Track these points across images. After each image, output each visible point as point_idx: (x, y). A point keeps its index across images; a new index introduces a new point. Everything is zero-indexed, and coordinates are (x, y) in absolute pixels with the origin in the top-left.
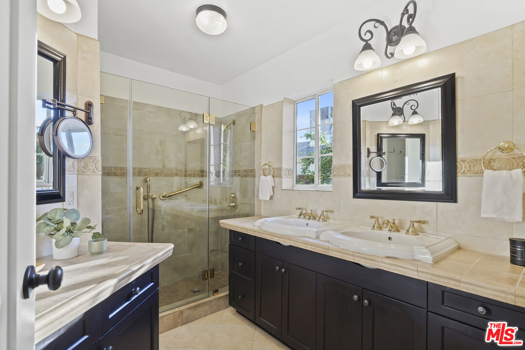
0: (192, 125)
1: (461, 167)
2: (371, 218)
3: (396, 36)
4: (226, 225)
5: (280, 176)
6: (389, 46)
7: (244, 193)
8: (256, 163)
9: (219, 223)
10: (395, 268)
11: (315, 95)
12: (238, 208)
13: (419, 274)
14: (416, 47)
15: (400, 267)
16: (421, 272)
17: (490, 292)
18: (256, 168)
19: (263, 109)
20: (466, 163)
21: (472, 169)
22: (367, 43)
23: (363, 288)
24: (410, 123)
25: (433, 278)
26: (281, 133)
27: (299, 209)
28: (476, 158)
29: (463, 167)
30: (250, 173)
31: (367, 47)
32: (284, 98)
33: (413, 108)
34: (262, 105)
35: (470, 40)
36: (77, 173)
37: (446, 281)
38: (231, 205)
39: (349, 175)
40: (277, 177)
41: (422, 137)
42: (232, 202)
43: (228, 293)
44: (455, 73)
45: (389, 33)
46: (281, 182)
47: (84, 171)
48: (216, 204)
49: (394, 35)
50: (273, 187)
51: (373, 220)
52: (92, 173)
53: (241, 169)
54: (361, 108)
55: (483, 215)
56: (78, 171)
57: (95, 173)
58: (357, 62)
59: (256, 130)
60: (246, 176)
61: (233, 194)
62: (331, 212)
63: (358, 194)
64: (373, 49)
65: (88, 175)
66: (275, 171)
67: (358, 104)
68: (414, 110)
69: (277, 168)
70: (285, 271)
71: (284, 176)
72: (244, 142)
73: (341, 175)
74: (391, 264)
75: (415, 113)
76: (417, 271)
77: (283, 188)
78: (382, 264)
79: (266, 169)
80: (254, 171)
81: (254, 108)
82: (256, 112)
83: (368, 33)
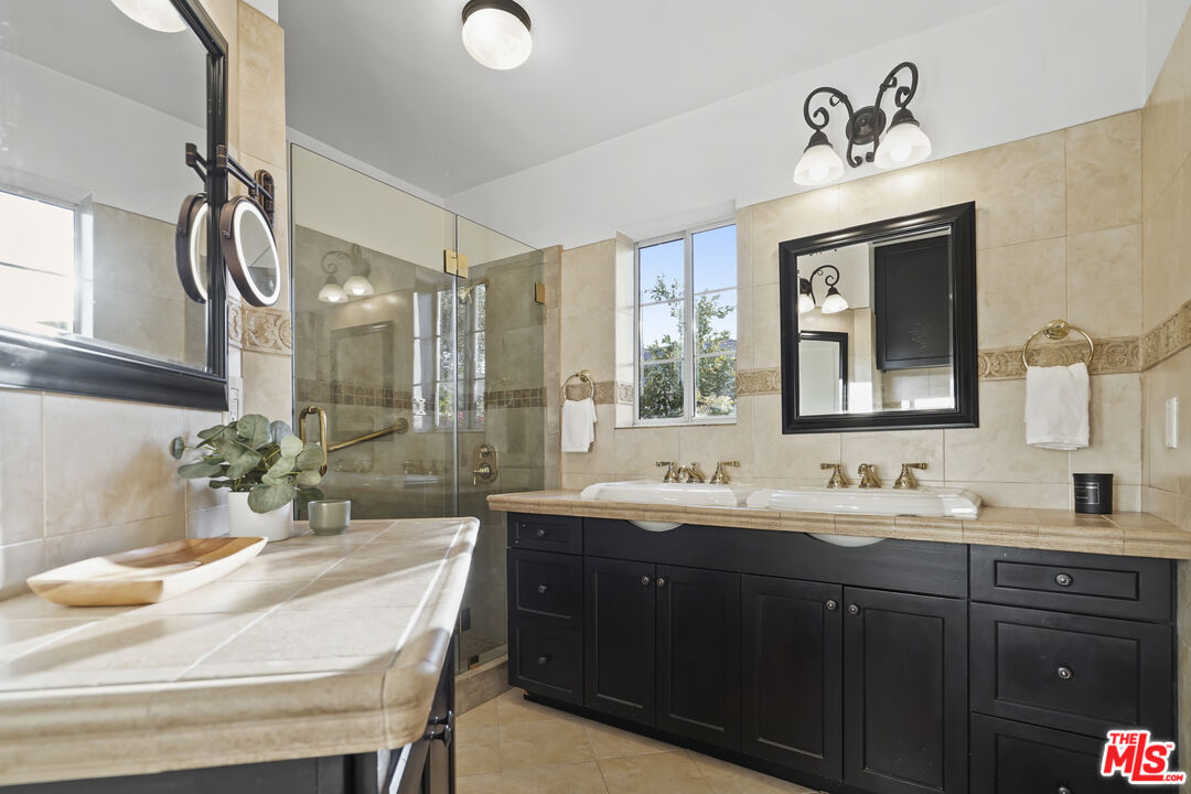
0: (359, 288)
1: (985, 365)
2: (823, 468)
3: (867, 127)
4: (508, 505)
5: (610, 400)
6: (854, 146)
7: (516, 444)
8: (548, 375)
9: (487, 502)
10: (922, 530)
11: (685, 231)
12: (498, 478)
13: (966, 533)
14: (913, 147)
15: (930, 527)
16: (968, 529)
17: (1085, 541)
18: (547, 384)
19: (563, 254)
20: (994, 358)
21: (1003, 368)
22: (818, 131)
23: (844, 585)
24: (824, 311)
25: (990, 536)
26: (612, 308)
27: (664, 464)
28: (1010, 350)
29: (989, 365)
30: (533, 398)
31: (819, 139)
32: (618, 233)
33: (830, 281)
34: (560, 247)
35: (999, 147)
36: (241, 346)
37: (1013, 537)
38: (482, 471)
39: (773, 389)
40: (602, 402)
41: (842, 339)
42: (482, 466)
43: (506, 658)
44: (974, 202)
45: (854, 117)
46: (614, 412)
47: (257, 342)
48: (435, 473)
49: (864, 125)
50: (594, 424)
51: (830, 472)
52: (272, 350)
53: (505, 389)
54: (798, 258)
55: (1029, 442)
56: (243, 341)
57: (278, 351)
58: (799, 169)
59: (547, 300)
60: (518, 405)
61: (483, 447)
62: (736, 464)
63: (792, 426)
64: (830, 145)
65: (264, 353)
66: (598, 390)
67: (794, 252)
68: (832, 285)
69: (602, 384)
70: (666, 583)
71: (619, 401)
72: (512, 328)
73: (755, 391)
74: (912, 526)
75: (833, 291)
76: (963, 529)
77: (617, 426)
78: (894, 528)
79: (573, 386)
80: (542, 391)
81: (540, 252)
82: (545, 260)
83: (820, 114)
